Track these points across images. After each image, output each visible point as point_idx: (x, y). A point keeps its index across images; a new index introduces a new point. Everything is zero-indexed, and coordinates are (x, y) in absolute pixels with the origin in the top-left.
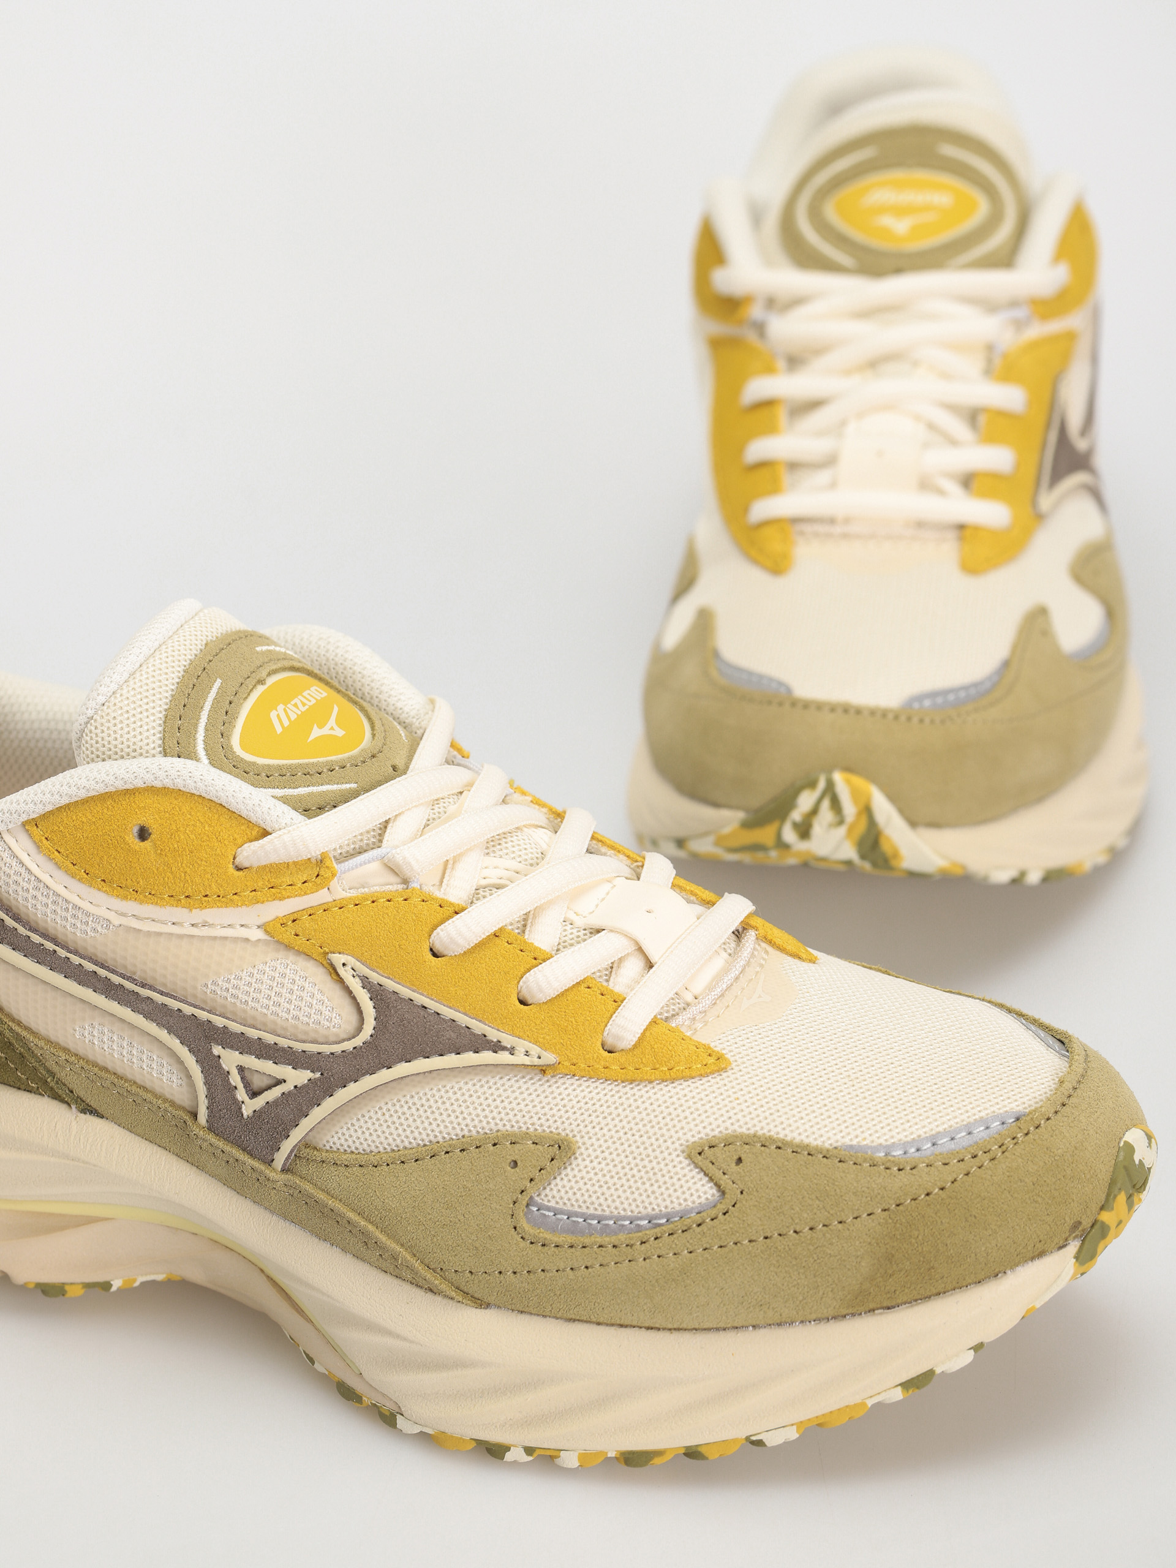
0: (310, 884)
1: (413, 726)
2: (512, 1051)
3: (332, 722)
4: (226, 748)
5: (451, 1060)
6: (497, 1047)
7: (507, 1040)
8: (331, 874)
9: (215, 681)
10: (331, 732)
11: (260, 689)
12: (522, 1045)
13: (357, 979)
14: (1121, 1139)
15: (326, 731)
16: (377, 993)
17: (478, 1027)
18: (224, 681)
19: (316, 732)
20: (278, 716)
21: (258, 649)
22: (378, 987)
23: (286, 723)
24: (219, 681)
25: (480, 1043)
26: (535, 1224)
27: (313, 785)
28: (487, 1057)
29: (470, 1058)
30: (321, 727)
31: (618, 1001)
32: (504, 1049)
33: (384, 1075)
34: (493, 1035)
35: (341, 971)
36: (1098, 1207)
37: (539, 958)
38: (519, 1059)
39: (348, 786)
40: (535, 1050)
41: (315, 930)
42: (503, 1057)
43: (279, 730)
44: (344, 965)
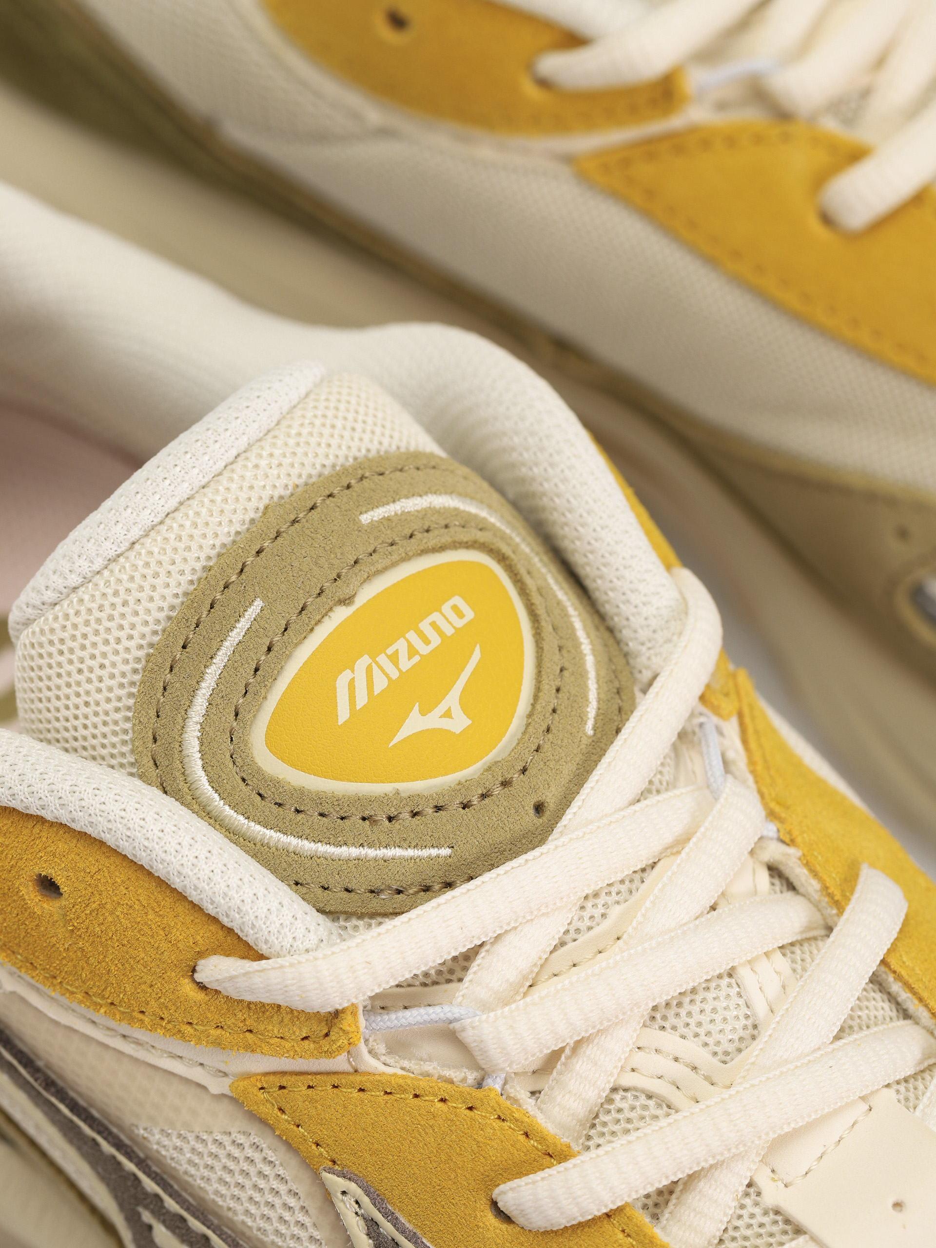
0: (312, 1046)
1: (638, 660)
3: (452, 699)
8: (346, 1042)
10: (445, 724)
11: (341, 614)
15: (433, 721)
18: (269, 605)
19: (414, 723)
20: (351, 684)
21: (365, 519)
23: (362, 700)
24: (258, 603)
27: (371, 846)
30: (423, 712)
35: (337, 1199)
39: (434, 852)
41: (310, 1117)
43: (343, 714)
44: (344, 1193)
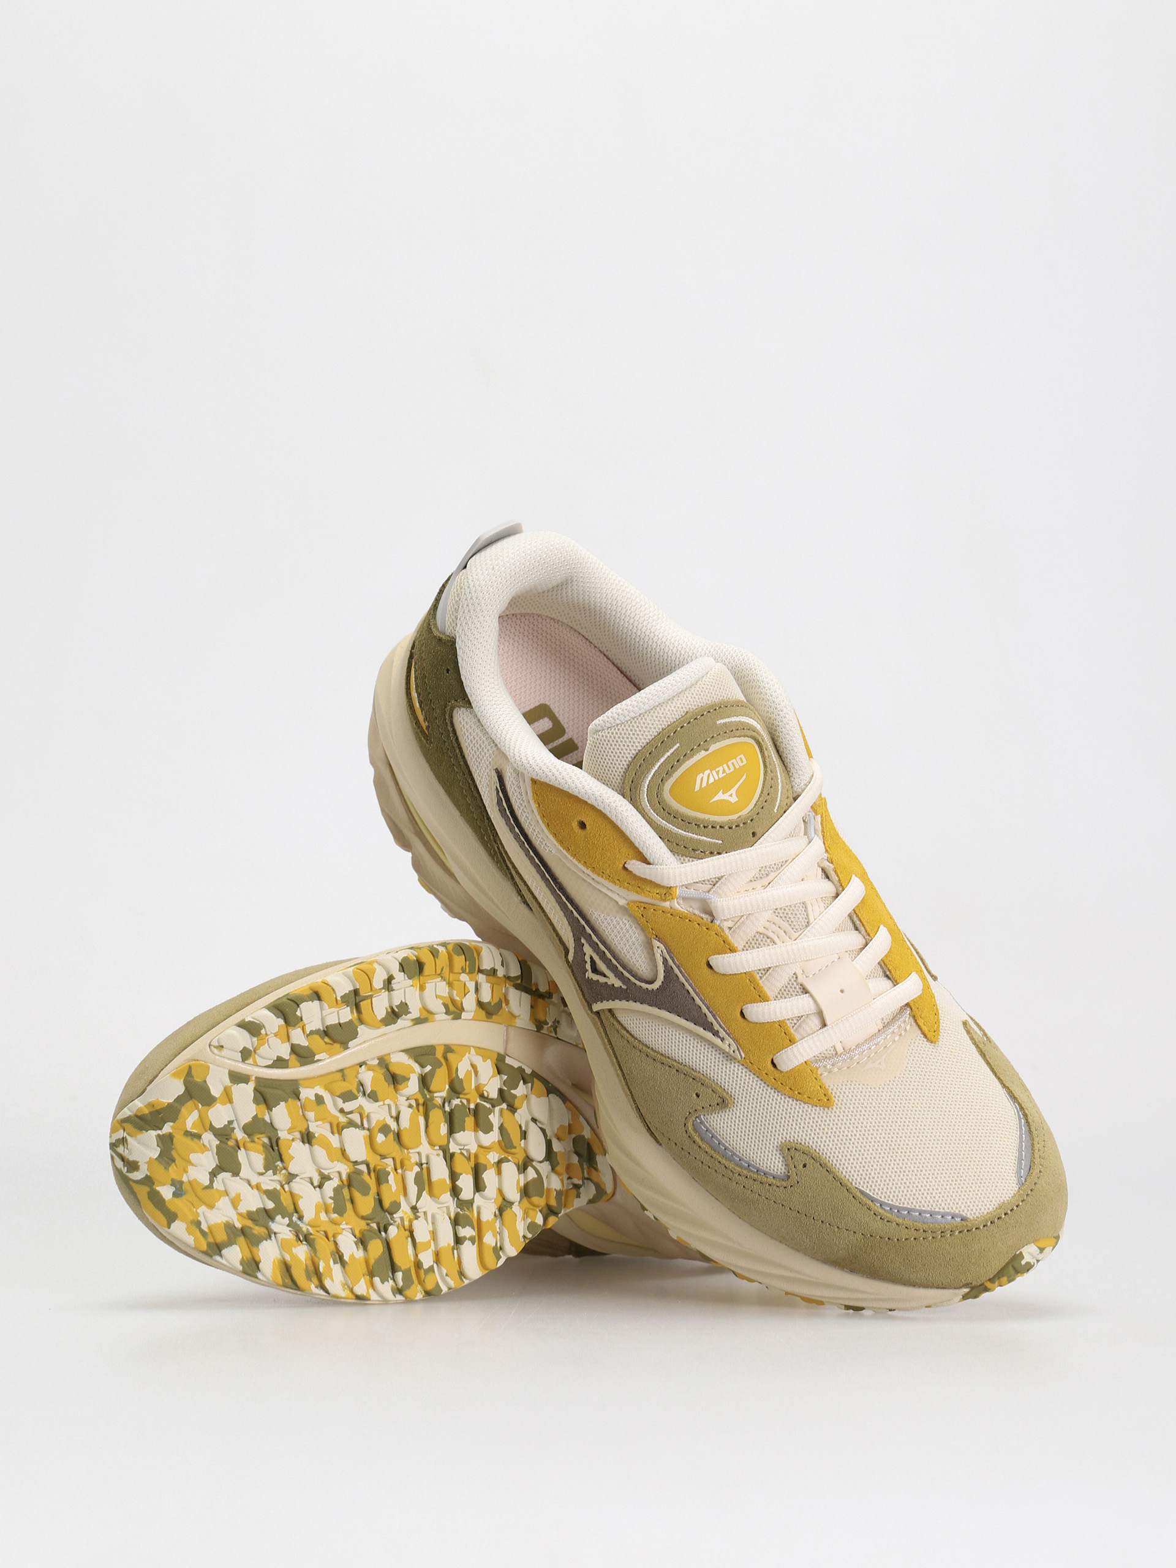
0: (659, 896)
2: (722, 1040)
3: (733, 791)
4: (660, 788)
5: (690, 1025)
6: (716, 1034)
7: (722, 1033)
8: (671, 897)
9: (676, 744)
10: (729, 799)
11: (704, 752)
12: (728, 1040)
13: (661, 958)
14: (1020, 1249)
15: (726, 797)
16: (668, 971)
17: (710, 1018)
18: (681, 746)
19: (720, 796)
21: (718, 722)
22: (670, 968)
23: (704, 785)
24: (678, 745)
25: (708, 1027)
26: (695, 1130)
27: (696, 834)
28: (709, 1035)
29: (700, 1030)
30: (723, 793)
31: (792, 1041)
32: (719, 1037)
33: (655, 1011)
34: (716, 1027)
35: (655, 949)
36: (988, 1278)
37: (763, 998)
38: (725, 1047)
39: (717, 841)
40: (734, 1046)
41: (652, 920)
42: (718, 1041)
43: (697, 788)
44: (658, 947)
